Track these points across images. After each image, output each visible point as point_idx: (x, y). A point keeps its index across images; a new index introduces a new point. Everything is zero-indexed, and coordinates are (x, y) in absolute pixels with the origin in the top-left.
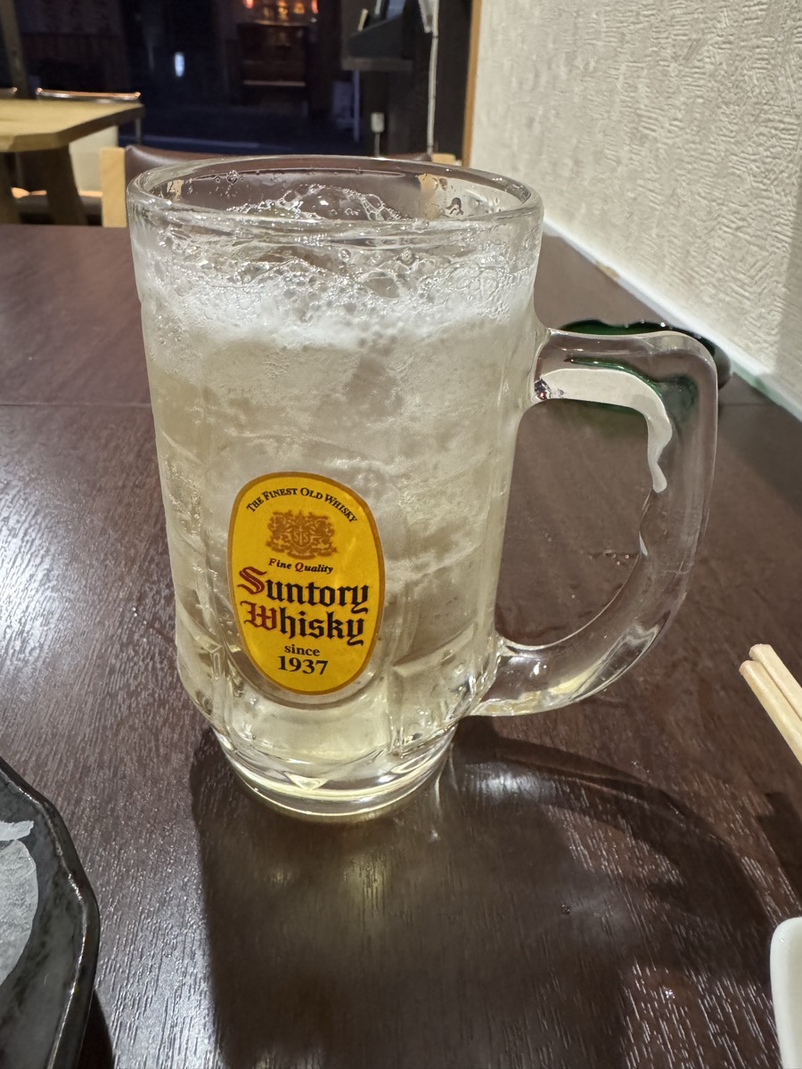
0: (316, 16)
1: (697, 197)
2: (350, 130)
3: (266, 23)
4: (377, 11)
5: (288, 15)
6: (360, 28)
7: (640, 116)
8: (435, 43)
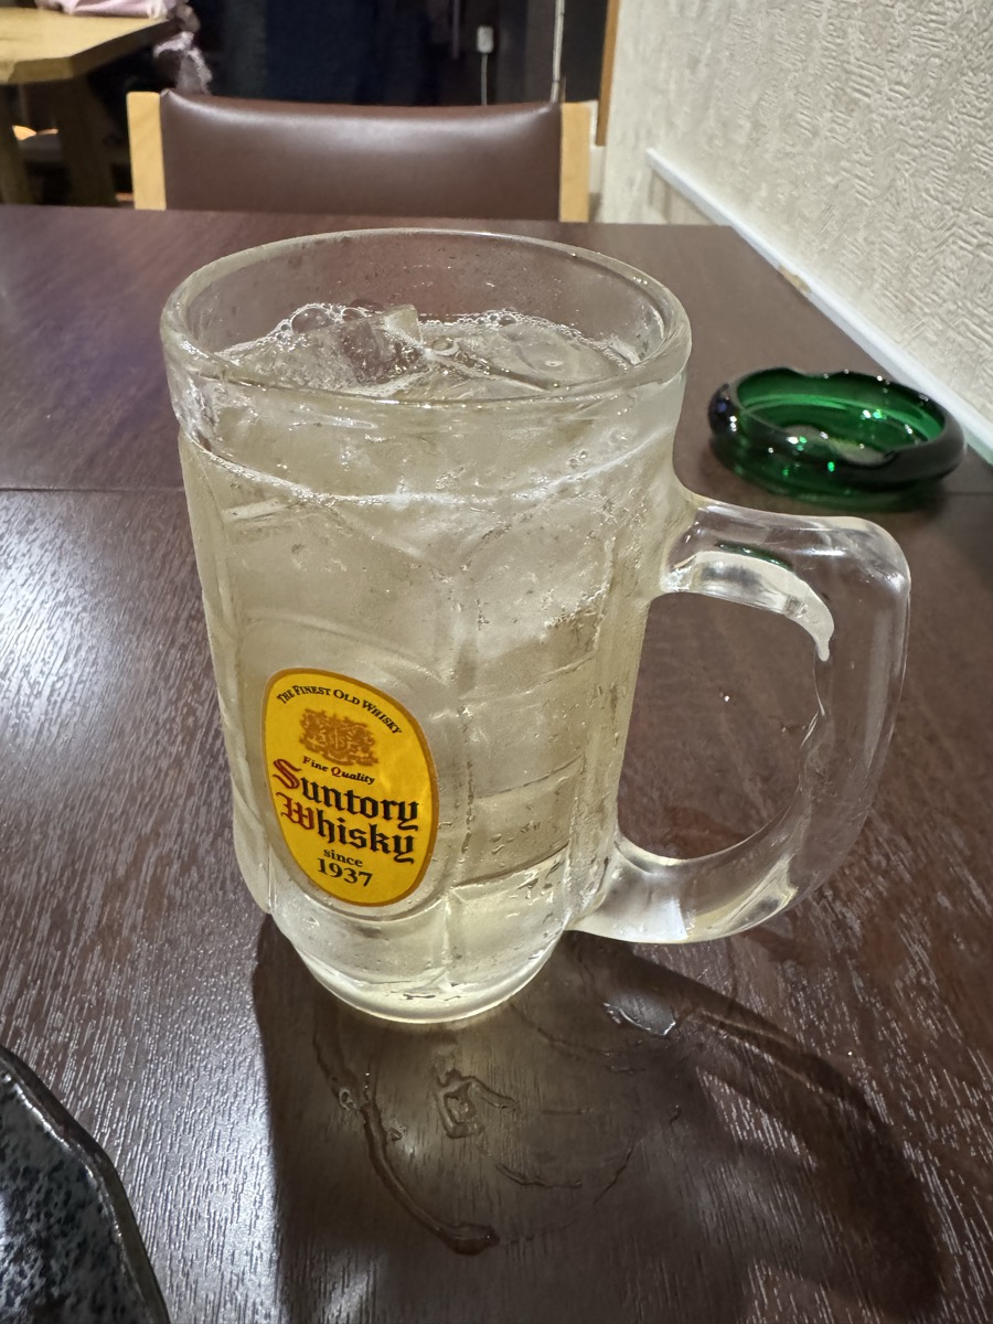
1: (924, 195)
2: (446, 45)
7: (847, 72)
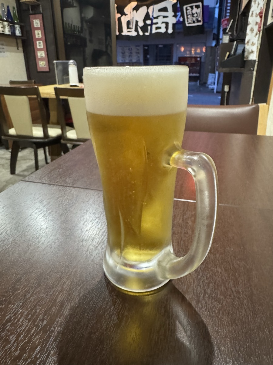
0: (204, 53)
2: (213, 89)
3: (188, 56)
4: (232, 52)
5: (195, 53)
6: (226, 58)
8: (256, 63)
